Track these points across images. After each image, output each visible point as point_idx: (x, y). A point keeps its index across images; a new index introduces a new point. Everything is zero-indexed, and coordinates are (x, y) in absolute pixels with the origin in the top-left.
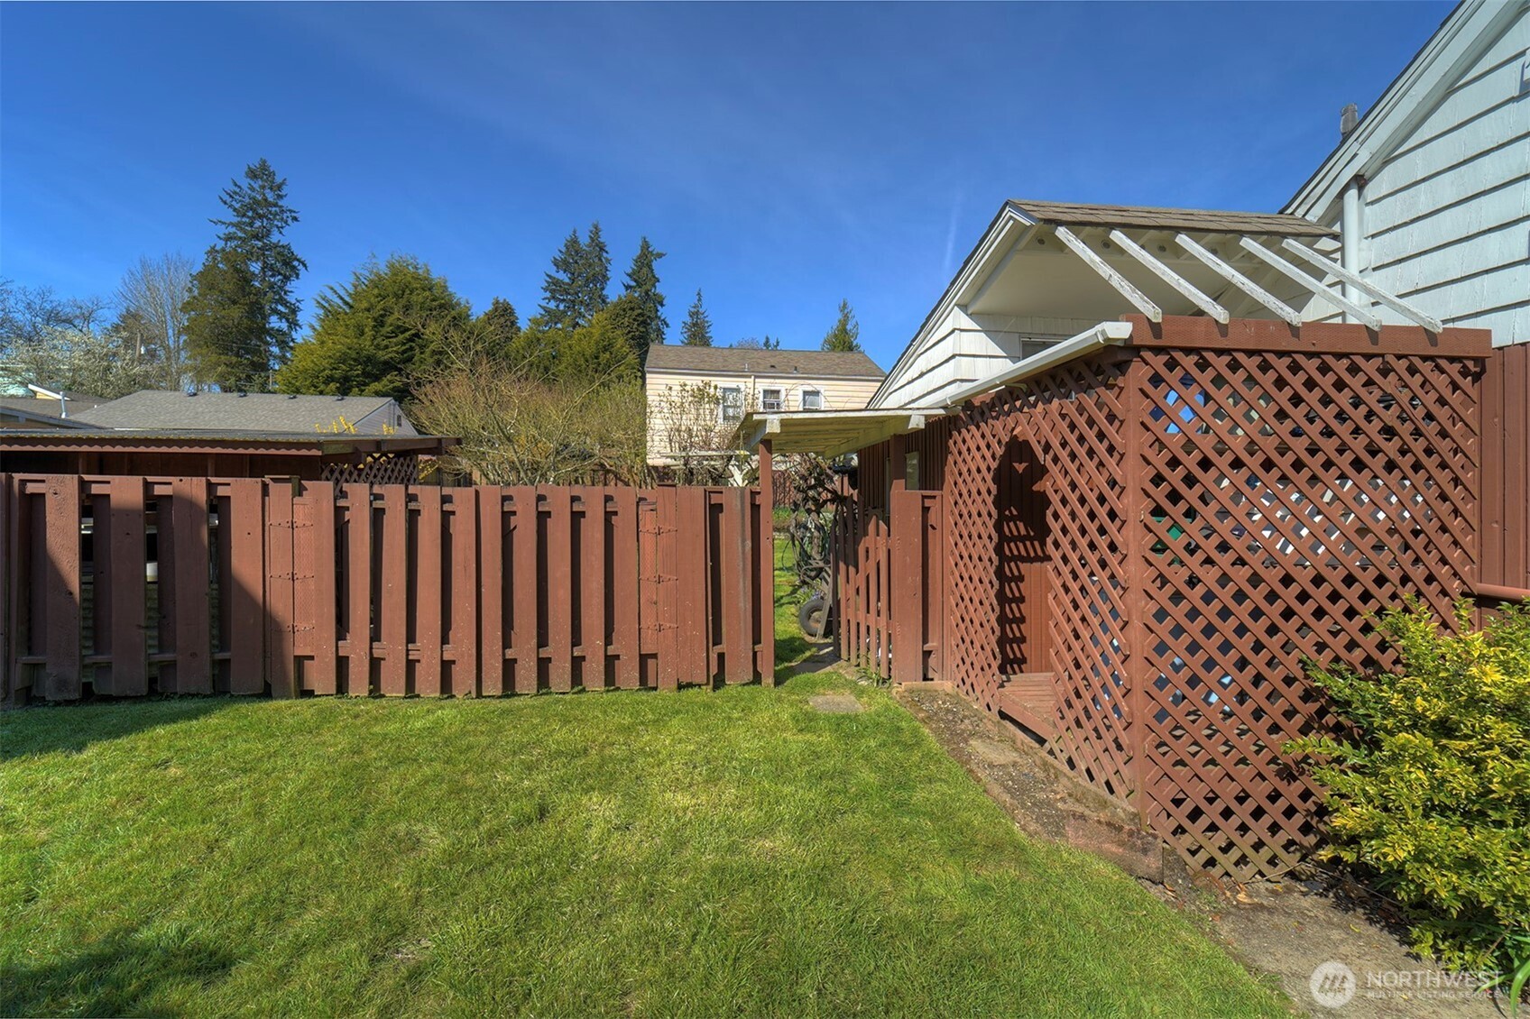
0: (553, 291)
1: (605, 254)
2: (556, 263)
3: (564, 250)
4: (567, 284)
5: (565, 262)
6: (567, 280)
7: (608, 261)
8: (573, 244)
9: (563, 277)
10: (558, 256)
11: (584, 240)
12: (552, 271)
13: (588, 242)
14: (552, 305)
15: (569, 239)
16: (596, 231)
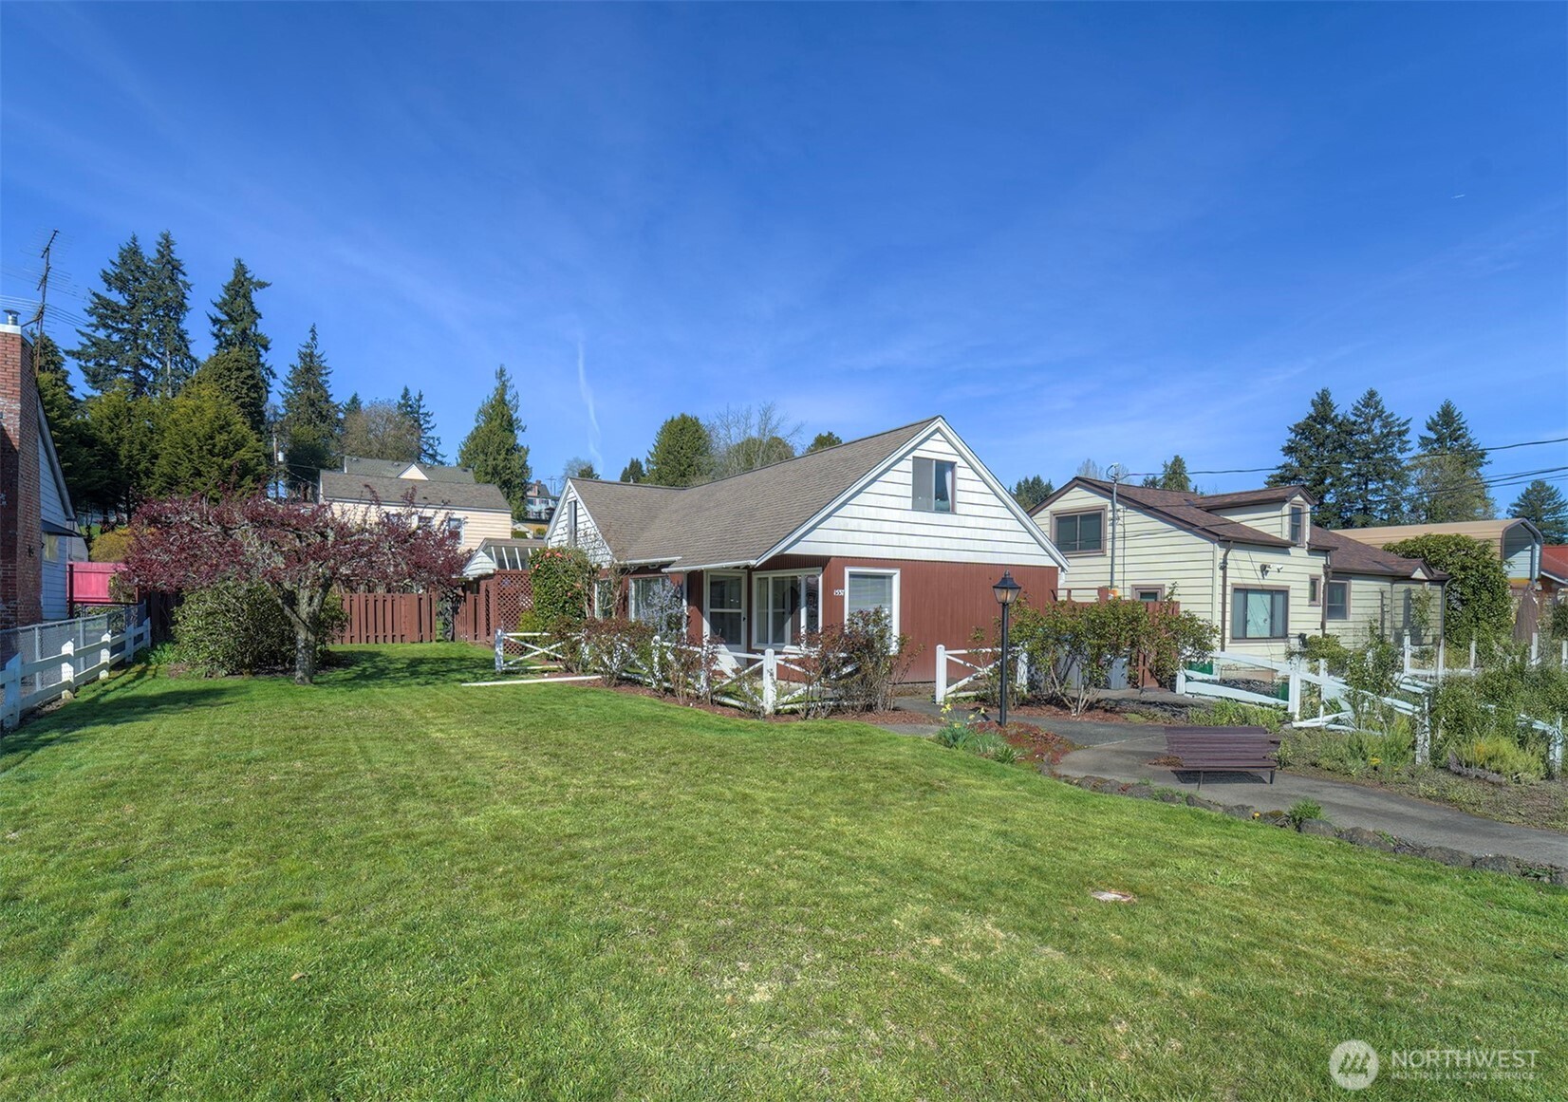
0: (101, 317)
1: (181, 277)
2: (106, 278)
3: (117, 260)
4: (124, 308)
5: (119, 278)
6: (123, 303)
7: (187, 286)
8: (131, 255)
9: (116, 297)
10: (110, 269)
11: (150, 252)
12: (102, 289)
13: (155, 255)
14: (101, 334)
15: (126, 247)
16: (167, 243)
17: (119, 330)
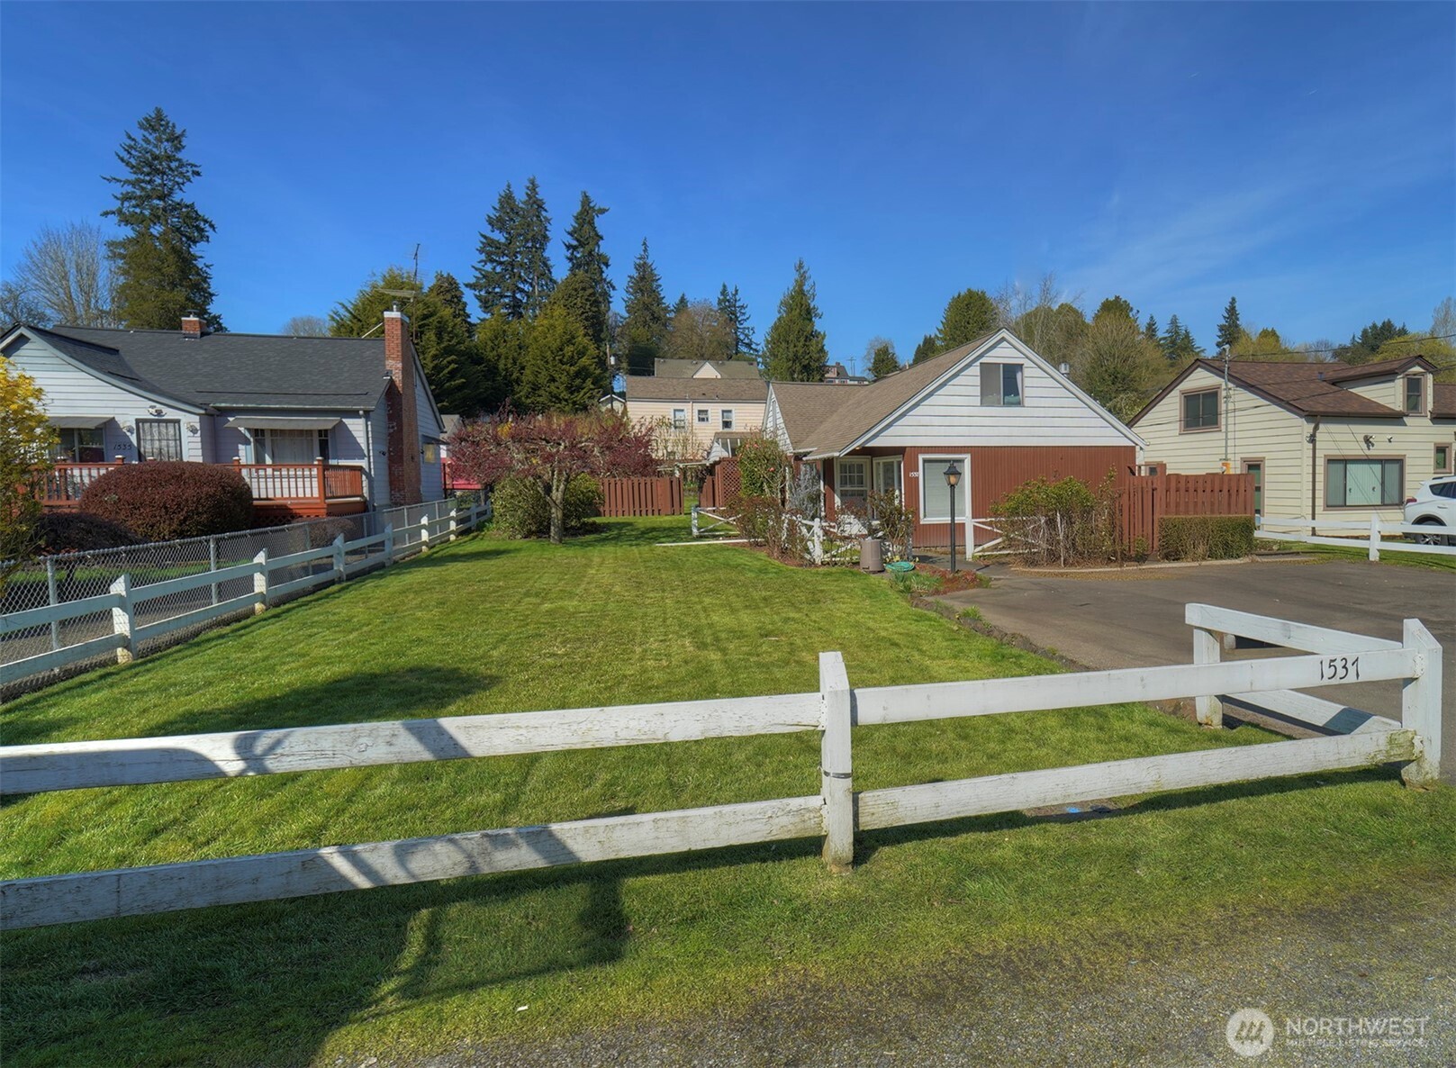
0: (489, 254)
1: (544, 213)
2: (490, 222)
3: (497, 206)
4: (504, 244)
5: (499, 219)
6: (503, 240)
7: (548, 220)
8: (507, 199)
9: (499, 237)
10: (493, 214)
11: (520, 196)
12: (487, 230)
13: (525, 198)
14: (489, 267)
15: (503, 194)
16: (533, 187)
17: (501, 263)
